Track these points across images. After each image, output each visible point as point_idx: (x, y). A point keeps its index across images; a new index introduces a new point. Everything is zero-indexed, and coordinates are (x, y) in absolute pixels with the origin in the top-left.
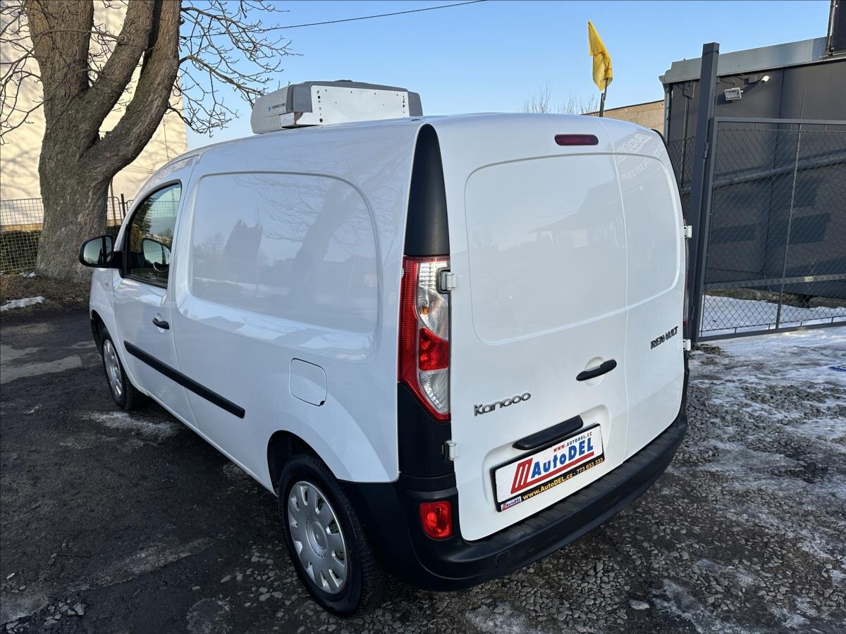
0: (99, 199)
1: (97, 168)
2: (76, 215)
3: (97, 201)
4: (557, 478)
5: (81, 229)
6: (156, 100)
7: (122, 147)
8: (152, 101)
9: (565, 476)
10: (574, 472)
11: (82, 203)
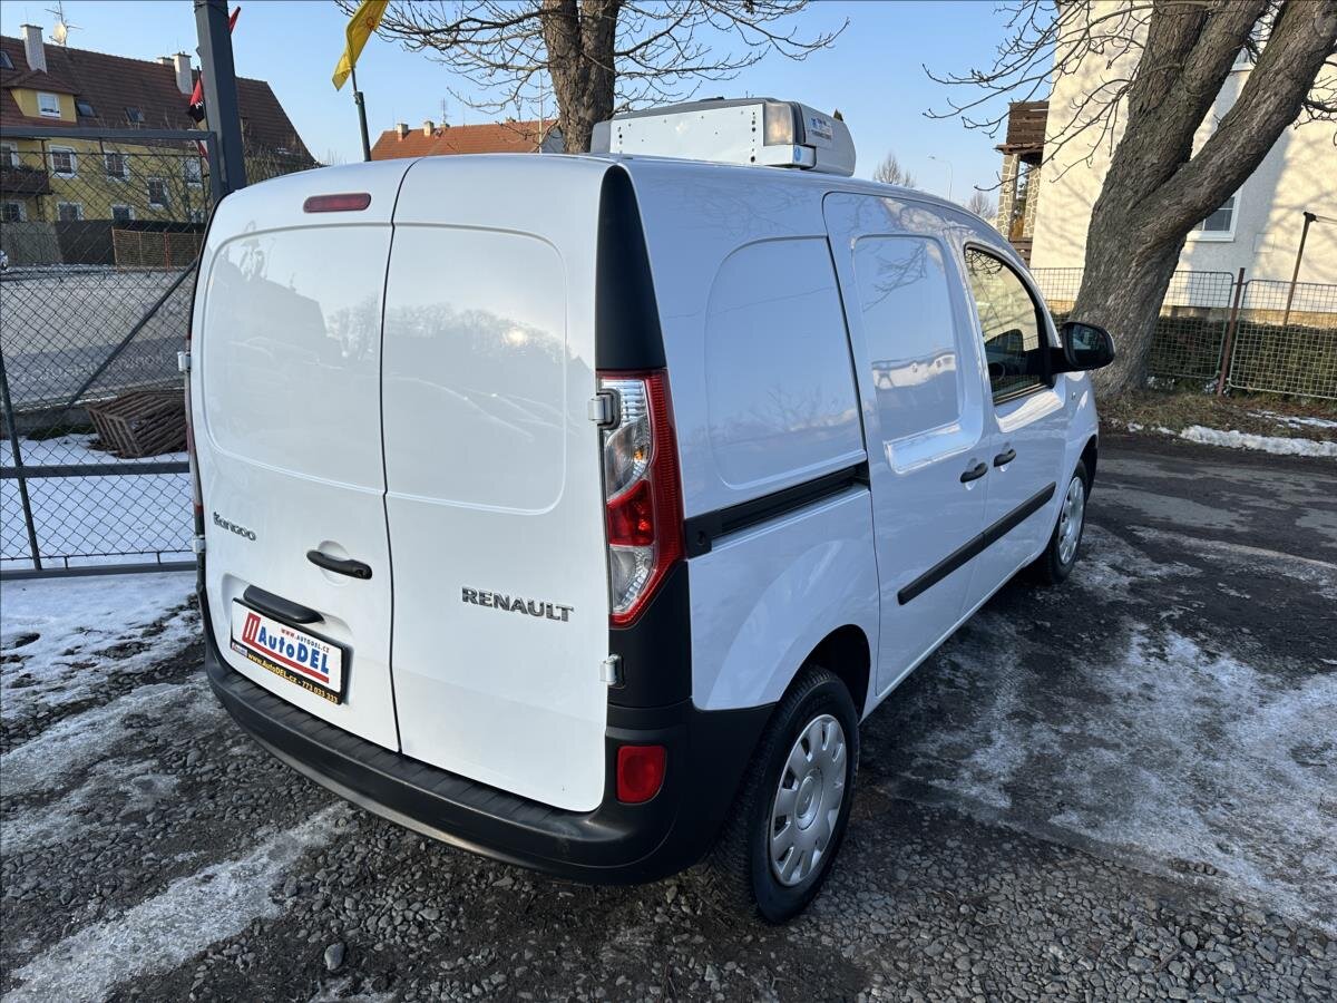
0: (1147, 273)
1: (1148, 223)
2: (1106, 295)
3: (1143, 277)
4: (281, 667)
5: (1108, 317)
6: (1265, 102)
7: (1188, 190)
8: (1257, 105)
9: (289, 673)
10: (300, 680)
11: (1119, 276)
